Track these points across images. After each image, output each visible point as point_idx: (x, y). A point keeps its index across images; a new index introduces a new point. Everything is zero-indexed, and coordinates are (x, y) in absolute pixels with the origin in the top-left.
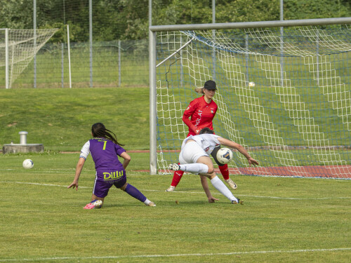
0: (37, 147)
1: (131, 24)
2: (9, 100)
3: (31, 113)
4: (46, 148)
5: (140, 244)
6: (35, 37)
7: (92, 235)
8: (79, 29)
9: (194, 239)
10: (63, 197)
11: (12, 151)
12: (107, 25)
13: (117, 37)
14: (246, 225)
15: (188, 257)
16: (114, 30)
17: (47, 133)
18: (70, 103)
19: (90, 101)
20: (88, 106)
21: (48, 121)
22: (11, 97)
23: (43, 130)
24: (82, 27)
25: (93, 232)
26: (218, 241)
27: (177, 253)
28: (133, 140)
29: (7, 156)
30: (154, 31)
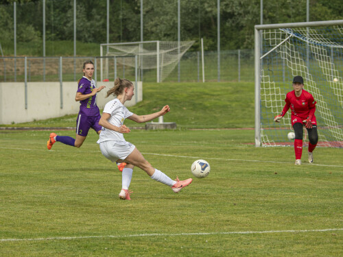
0: (171, 125)
1: (248, 38)
2: (155, 91)
3: (171, 100)
4: (178, 125)
5: (234, 218)
6: (179, 47)
7: (189, 206)
8: (211, 42)
9: (288, 212)
10: (176, 167)
11: (152, 128)
15: (281, 234)
17: (182, 115)
18: (200, 93)
19: (214, 91)
20: (213, 95)
21: (184, 106)
22: (156, 88)
23: (179, 113)
24: (213, 41)
25: (190, 203)
26: (311, 215)
27: (270, 230)
28: (246, 120)
29: (148, 132)
30: (259, 30)
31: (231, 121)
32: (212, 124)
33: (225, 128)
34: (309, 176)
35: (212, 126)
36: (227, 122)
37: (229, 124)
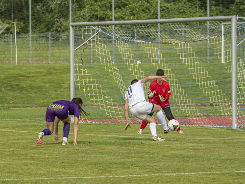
1: (57, 21)
5: (63, 170)
7: (31, 164)
8: (22, 25)
9: (100, 166)
10: (12, 138)
12: (41, 22)
13: (48, 30)
14: (135, 157)
16: (46, 26)
17: (1, 95)
18: (17, 74)
19: (30, 73)
20: (29, 77)
21: (2, 87)
24: (24, 23)
25: (31, 162)
26: (115, 168)
27: (88, 176)
30: (73, 26)
31: (45, 101)
32: (28, 103)
33: (41, 107)
34: (114, 144)
35: (28, 105)
36: (42, 101)
37: (43, 103)
